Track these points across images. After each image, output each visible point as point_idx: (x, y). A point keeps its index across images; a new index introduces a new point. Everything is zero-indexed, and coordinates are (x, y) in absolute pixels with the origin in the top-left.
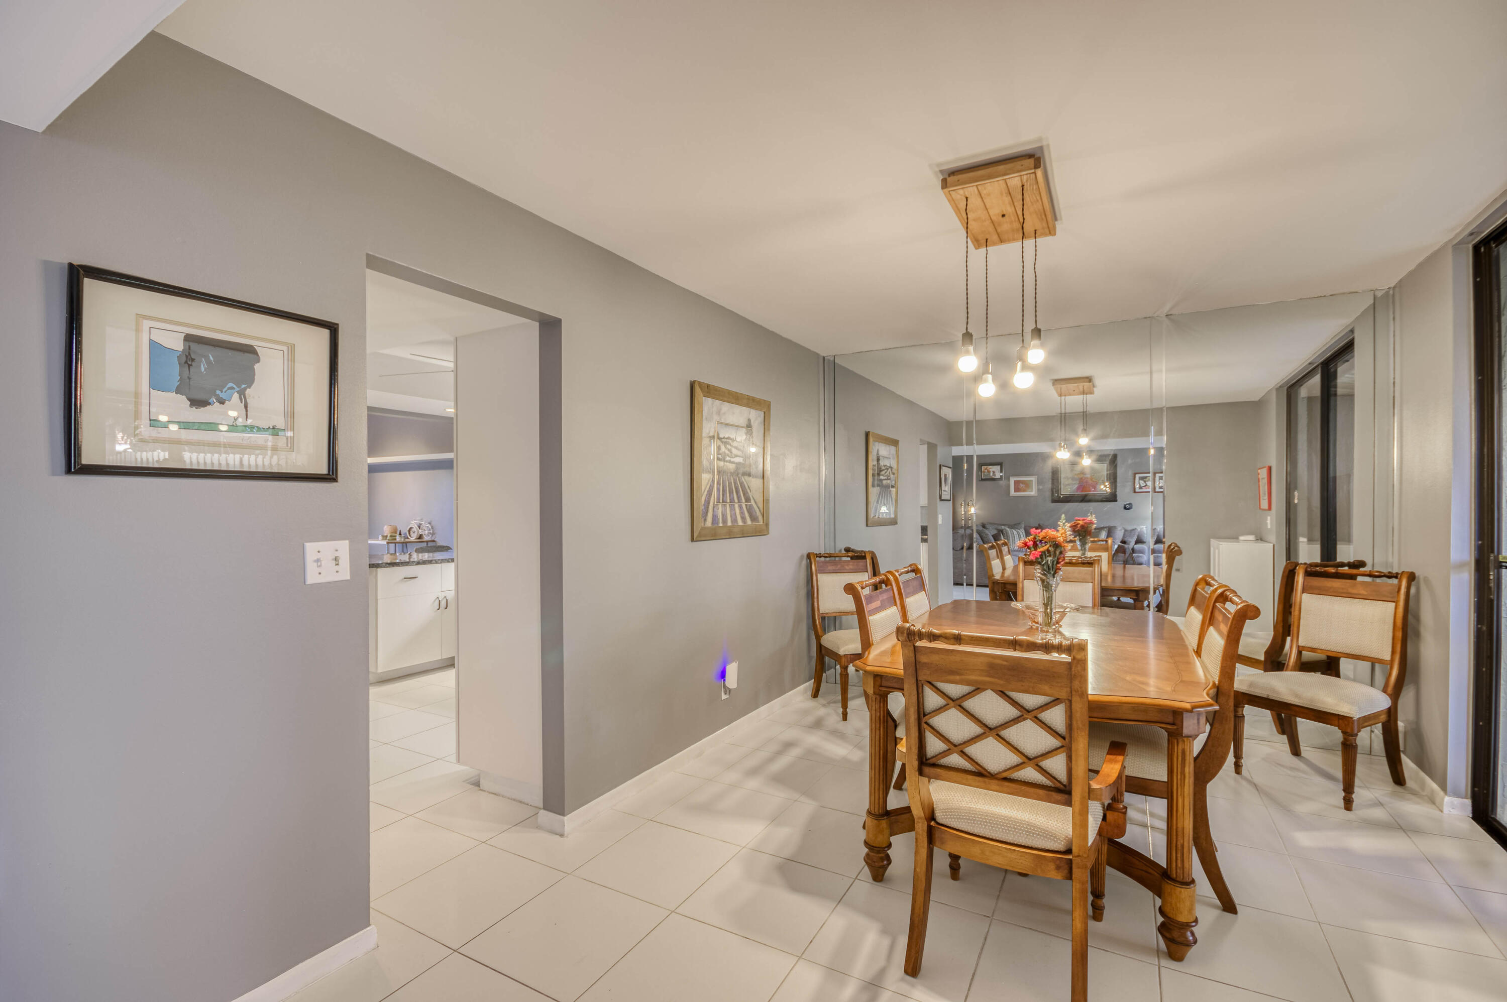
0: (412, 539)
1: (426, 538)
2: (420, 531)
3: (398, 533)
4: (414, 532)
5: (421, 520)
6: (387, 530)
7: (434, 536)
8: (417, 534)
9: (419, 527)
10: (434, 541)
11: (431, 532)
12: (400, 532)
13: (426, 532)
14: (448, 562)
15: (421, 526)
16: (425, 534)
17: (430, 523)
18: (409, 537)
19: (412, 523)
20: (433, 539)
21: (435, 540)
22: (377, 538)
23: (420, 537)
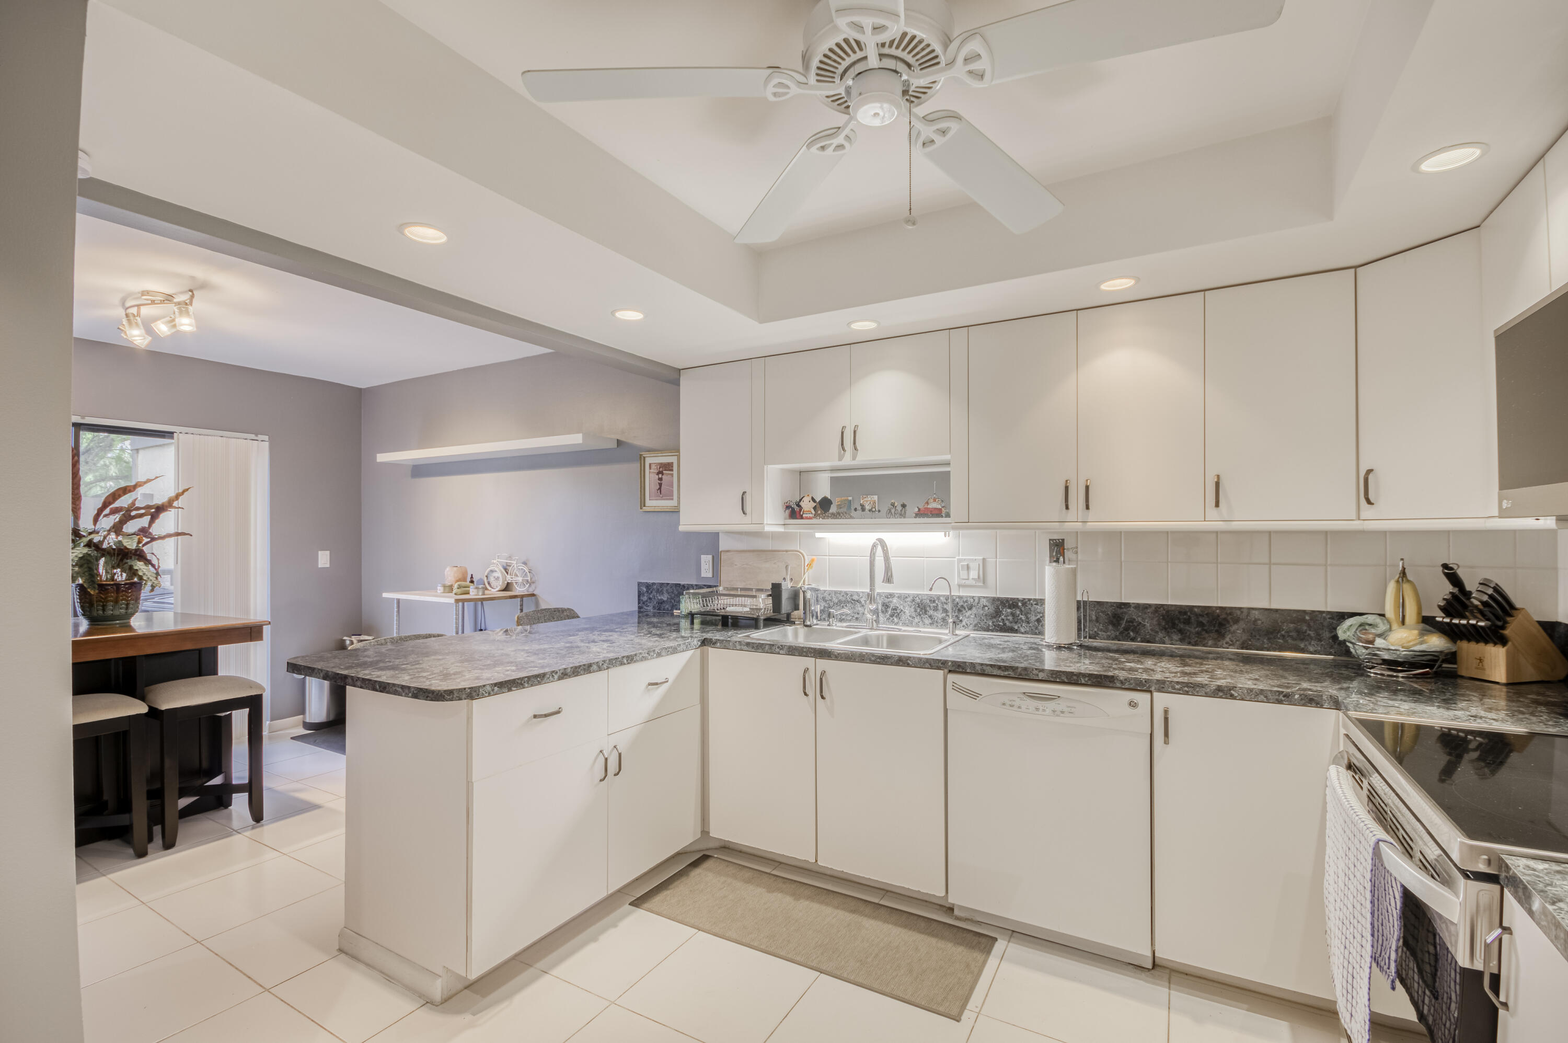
0: (492, 590)
1: (519, 590)
2: (508, 577)
3: (469, 579)
4: (497, 579)
5: (510, 558)
6: (450, 575)
7: (533, 586)
8: (503, 582)
9: (506, 570)
10: (533, 595)
11: (529, 579)
12: (472, 577)
13: (520, 579)
14: (622, 664)
15: (510, 569)
16: (516, 583)
17: (525, 563)
18: (490, 588)
19: (494, 563)
20: (531, 591)
21: (535, 593)
22: (431, 588)
23: (508, 587)
